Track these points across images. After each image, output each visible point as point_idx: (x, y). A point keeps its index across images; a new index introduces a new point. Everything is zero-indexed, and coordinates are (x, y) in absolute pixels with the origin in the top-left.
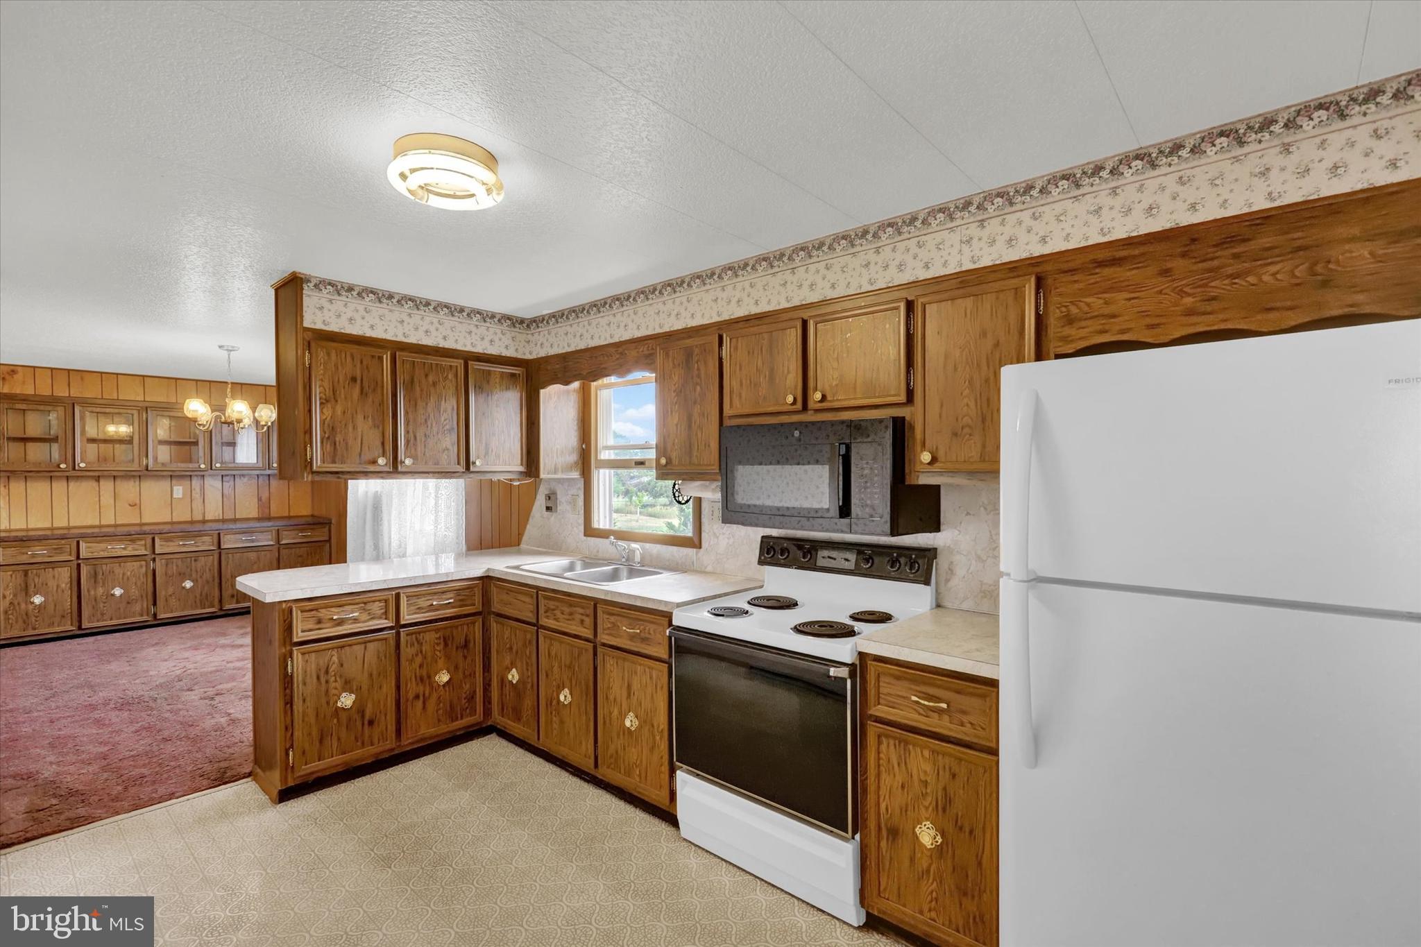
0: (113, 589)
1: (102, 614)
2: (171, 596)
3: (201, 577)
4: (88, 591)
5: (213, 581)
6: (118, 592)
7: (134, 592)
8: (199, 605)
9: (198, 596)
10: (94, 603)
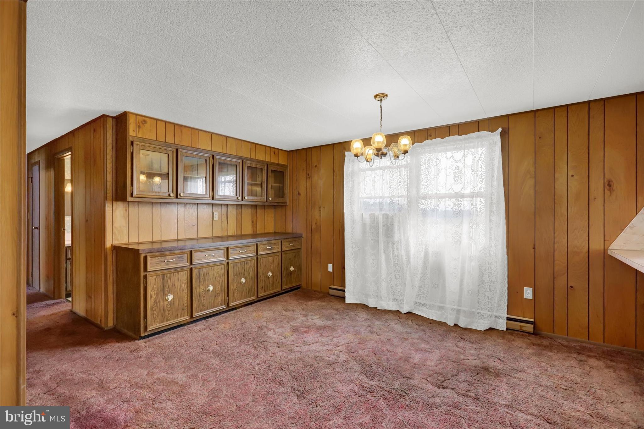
0: (208, 287)
1: (203, 306)
2: (235, 289)
3: (249, 275)
4: (196, 288)
5: (254, 277)
6: (211, 288)
7: (219, 288)
8: (248, 296)
9: (248, 289)
10: (198, 297)
